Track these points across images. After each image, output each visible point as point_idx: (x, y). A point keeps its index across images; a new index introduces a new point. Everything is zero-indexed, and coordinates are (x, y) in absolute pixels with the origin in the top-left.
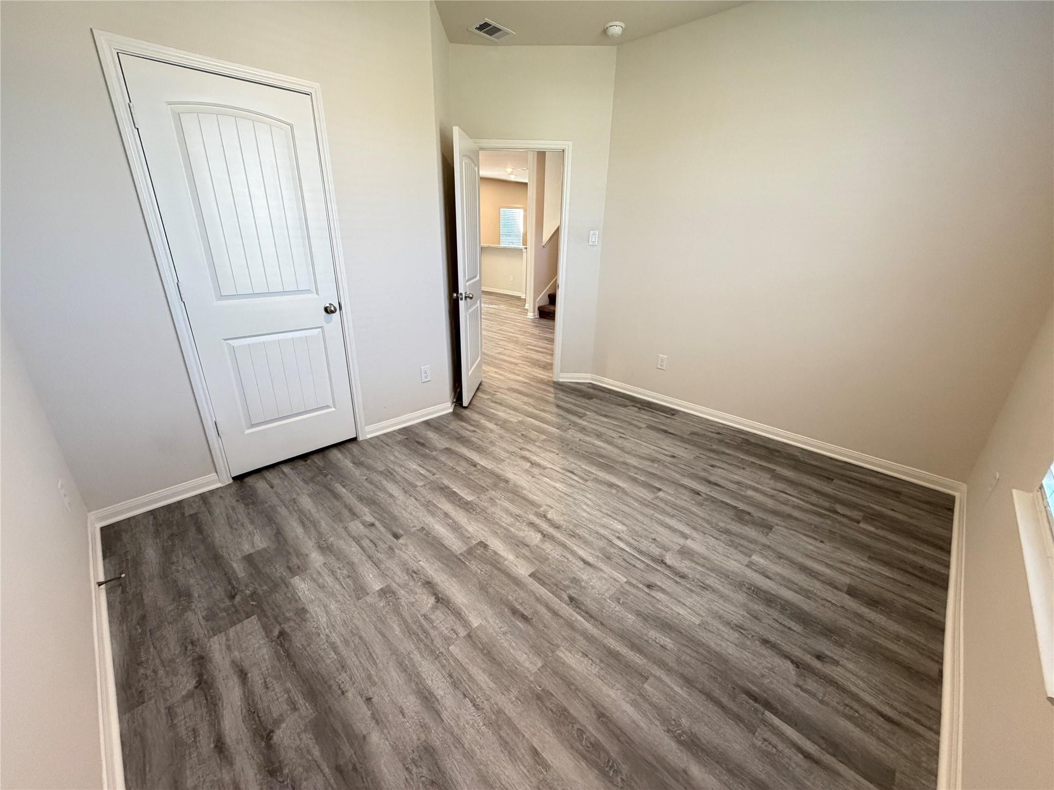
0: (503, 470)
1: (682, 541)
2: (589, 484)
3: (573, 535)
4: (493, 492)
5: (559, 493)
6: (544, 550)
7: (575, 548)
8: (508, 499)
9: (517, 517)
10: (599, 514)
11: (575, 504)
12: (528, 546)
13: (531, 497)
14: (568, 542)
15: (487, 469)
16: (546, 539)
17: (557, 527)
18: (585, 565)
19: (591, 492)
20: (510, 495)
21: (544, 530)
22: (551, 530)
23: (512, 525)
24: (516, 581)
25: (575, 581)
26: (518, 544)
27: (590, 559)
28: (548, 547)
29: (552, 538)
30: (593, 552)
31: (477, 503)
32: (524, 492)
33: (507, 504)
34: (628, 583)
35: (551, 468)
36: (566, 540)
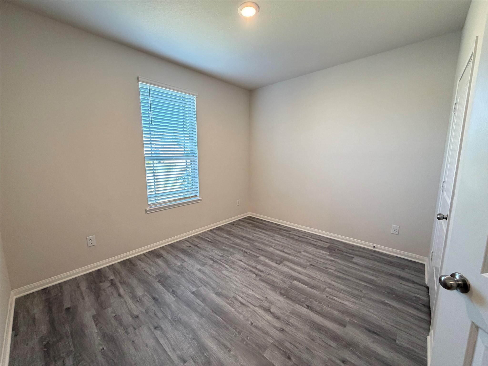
0: (287, 303)
1: (203, 268)
2: (233, 295)
3: (244, 269)
4: (285, 286)
5: (250, 287)
6: (255, 263)
7: (244, 264)
8: (276, 282)
9: (269, 274)
10: (232, 277)
11: (242, 282)
12: (261, 264)
13: (265, 285)
14: (247, 266)
15: (299, 304)
16: (255, 267)
17: (251, 271)
18: (241, 260)
19: (233, 289)
20: (276, 285)
21: (256, 270)
22: (253, 270)
23: (269, 271)
24: (263, 255)
25: (245, 256)
26: (265, 265)
27: (239, 262)
28: (254, 264)
29: (253, 267)
30: (238, 264)
31: (290, 280)
32: (269, 287)
33: (276, 280)
34: (228, 256)
35: (256, 307)
36: (247, 267)
